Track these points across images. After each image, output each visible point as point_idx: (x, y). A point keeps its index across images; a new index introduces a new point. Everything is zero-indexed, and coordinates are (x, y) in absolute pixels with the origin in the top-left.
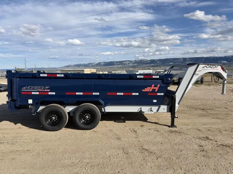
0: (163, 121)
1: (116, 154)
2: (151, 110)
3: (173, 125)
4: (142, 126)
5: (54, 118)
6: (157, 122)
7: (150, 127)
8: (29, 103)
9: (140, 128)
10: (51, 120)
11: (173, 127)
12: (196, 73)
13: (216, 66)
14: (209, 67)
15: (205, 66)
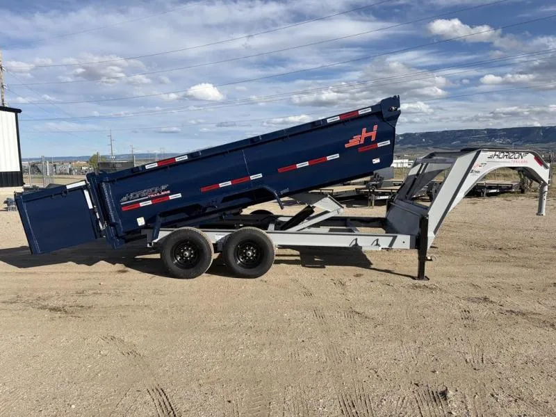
0: (405, 268)
1: (300, 316)
2: (377, 244)
3: (421, 275)
4: (358, 276)
5: (187, 254)
6: (390, 269)
7: (374, 278)
8: (140, 224)
9: (353, 278)
10: (182, 257)
11: (423, 279)
12: (474, 169)
13: (522, 153)
14: (503, 157)
15: (495, 155)
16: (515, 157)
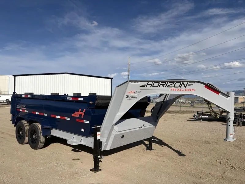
5: (20, 132)
12: (130, 95)
13: (184, 83)
14: (159, 86)
15: (148, 84)
16: (175, 86)
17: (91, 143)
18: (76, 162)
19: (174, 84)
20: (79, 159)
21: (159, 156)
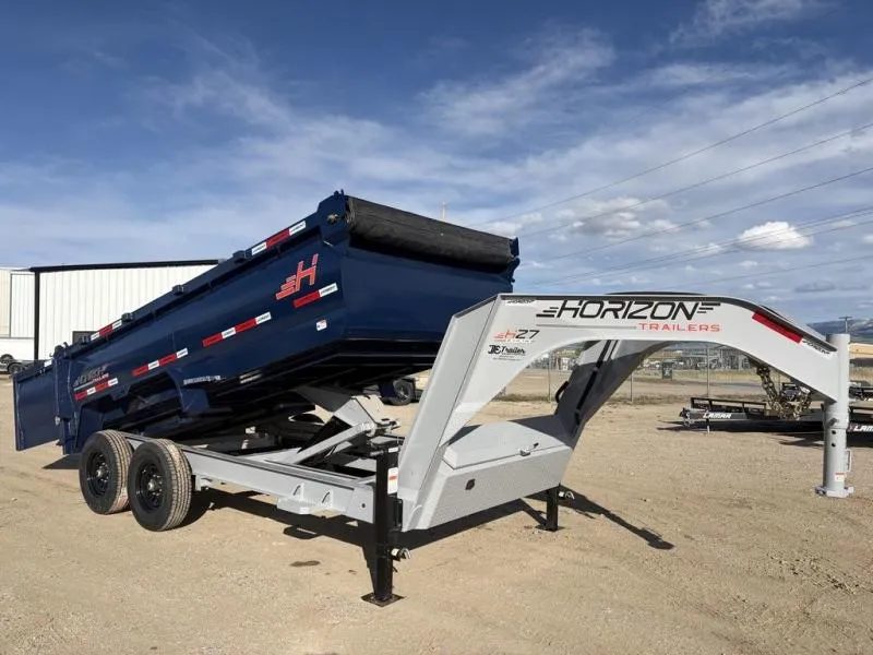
5: (99, 473)
12: (501, 344)
13: (686, 303)
14: (602, 314)
15: (563, 308)
16: (655, 315)
17: (364, 506)
18: (308, 570)
19: (652, 308)
20: (316, 563)
21: (584, 550)
